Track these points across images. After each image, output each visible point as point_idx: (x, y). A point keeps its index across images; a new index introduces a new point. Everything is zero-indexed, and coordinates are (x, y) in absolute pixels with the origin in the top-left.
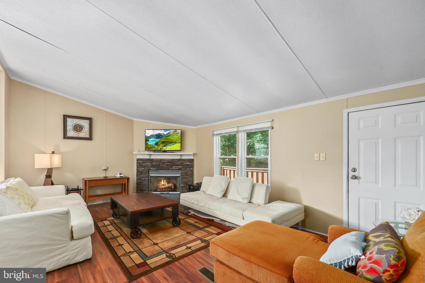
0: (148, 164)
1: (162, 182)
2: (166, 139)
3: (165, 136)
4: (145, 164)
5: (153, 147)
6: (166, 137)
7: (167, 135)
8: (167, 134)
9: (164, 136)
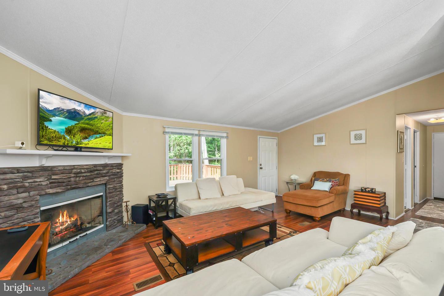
0: (42, 180)
1: (61, 218)
2: (88, 124)
3: (86, 118)
4: (29, 181)
5: (60, 138)
6: (89, 119)
7: (89, 117)
8: (90, 114)
9: (85, 116)
